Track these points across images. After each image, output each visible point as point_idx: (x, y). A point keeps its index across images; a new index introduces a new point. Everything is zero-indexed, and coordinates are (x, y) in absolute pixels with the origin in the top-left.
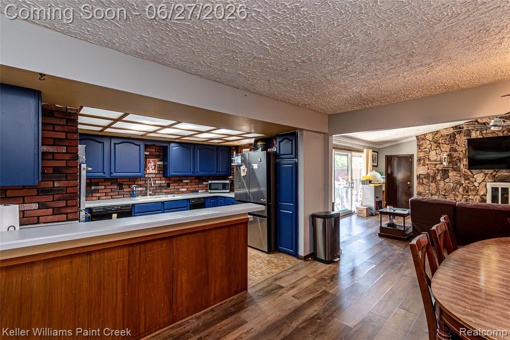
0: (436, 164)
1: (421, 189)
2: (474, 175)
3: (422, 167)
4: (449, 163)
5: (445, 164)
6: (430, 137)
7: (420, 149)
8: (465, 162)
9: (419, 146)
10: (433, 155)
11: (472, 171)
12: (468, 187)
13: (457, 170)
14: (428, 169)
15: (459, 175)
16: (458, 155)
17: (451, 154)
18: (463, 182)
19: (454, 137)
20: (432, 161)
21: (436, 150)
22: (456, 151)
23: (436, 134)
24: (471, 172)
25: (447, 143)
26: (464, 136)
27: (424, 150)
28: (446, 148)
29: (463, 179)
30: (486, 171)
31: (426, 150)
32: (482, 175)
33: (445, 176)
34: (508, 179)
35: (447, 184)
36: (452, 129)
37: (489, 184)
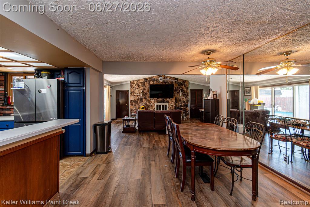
0: (138, 95)
1: (132, 108)
2: (151, 100)
3: (132, 97)
4: (143, 95)
5: (141, 95)
6: (135, 82)
7: (131, 88)
8: (148, 94)
9: (131, 86)
10: (137, 91)
11: (150, 98)
12: (149, 105)
13: (145, 98)
14: (135, 98)
15: (146, 100)
16: (146, 91)
17: (143, 91)
19: (144, 83)
20: (136, 94)
21: (138, 89)
23: (138, 81)
25: (142, 86)
26: (148, 83)
28: (141, 88)
29: (148, 102)
30: (155, 99)
31: (134, 88)
32: (153, 100)
33: (141, 101)
34: (161, 102)
35: (142, 105)
36: (144, 79)
37: (156, 104)
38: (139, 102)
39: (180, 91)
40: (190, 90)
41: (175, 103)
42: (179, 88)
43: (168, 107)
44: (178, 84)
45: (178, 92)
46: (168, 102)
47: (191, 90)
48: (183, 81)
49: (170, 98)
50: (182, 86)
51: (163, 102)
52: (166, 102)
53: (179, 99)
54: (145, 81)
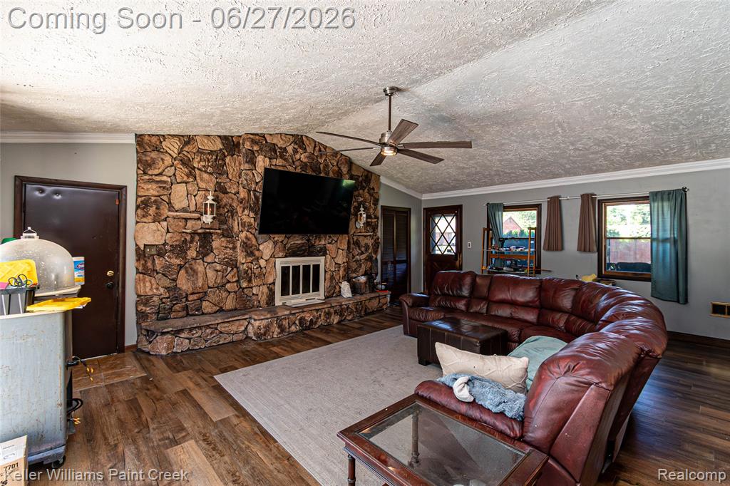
0: (186, 219)
1: (149, 287)
2: (259, 245)
3: (153, 226)
4: (214, 218)
5: (208, 219)
6: (173, 147)
7: (145, 173)
8: (246, 216)
9: (144, 165)
10: (180, 196)
11: (257, 236)
12: (251, 269)
13: (228, 234)
14: (168, 232)
15: (231, 246)
16: (230, 201)
19: (222, 160)
20: (176, 211)
21: (186, 183)
22: (225, 192)
23: (187, 143)
24: (257, 239)
25: (210, 170)
26: (246, 162)
27: (158, 178)
28: (207, 181)
30: (276, 237)
31: (164, 178)
32: (270, 244)
33: (205, 249)
34: (301, 251)
35: (210, 268)
36: (219, 139)
37: (278, 261)
38: (192, 253)
40: (382, 206)
41: (347, 256)
43: (326, 272)
46: (323, 252)
47: (383, 208)
48: (366, 173)
49: (330, 237)
50: (364, 190)
51: (306, 254)
52: (319, 252)
53: (355, 238)
54: (224, 151)
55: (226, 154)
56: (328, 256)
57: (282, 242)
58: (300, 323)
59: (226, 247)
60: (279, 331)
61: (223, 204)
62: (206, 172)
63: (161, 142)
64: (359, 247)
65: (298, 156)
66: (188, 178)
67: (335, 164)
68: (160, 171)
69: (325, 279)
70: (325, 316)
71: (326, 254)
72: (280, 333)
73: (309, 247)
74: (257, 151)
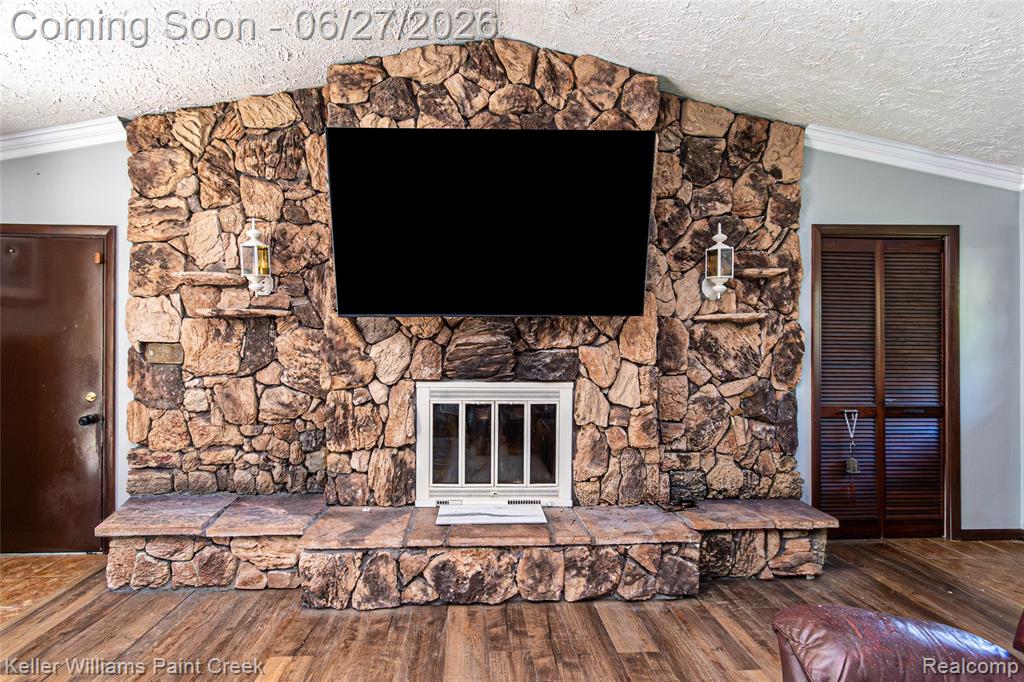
0: (219, 288)
2: (368, 345)
3: (154, 304)
4: (276, 283)
5: (259, 284)
6: (188, 130)
7: (142, 195)
9: (142, 180)
10: (205, 238)
11: (362, 320)
12: (345, 407)
14: (184, 315)
15: (314, 347)
16: (313, 241)
17: (284, 233)
18: (326, 385)
19: (296, 145)
20: (200, 270)
21: (219, 208)
22: (304, 222)
23: (219, 121)
24: (359, 330)
25: (269, 173)
27: (161, 204)
28: (265, 200)
29: (325, 368)
30: (415, 323)
31: (173, 202)
32: (397, 343)
33: (259, 354)
34: (488, 365)
35: (268, 397)
36: (288, 100)
37: (423, 390)
38: (230, 362)
39: (707, 237)
40: (816, 228)
41: (656, 385)
42: (696, 200)
43: (576, 428)
44: (683, 158)
45: (679, 257)
46: (569, 369)
47: (823, 233)
48: (743, 124)
49: (590, 325)
50: (734, 181)
51: (508, 372)
52: (550, 368)
53: (699, 330)
54: (302, 125)
55: (306, 132)
56: (581, 381)
57: (433, 338)
58: (438, 580)
59: (305, 351)
60: (366, 591)
61: (297, 249)
62: (262, 179)
63: (170, 127)
64: (715, 356)
65: (479, 101)
66: (221, 197)
67: (609, 104)
68: (170, 187)
69: (574, 451)
70: (529, 571)
71: (579, 375)
72: (368, 600)
73: (517, 354)
74: (361, 105)
